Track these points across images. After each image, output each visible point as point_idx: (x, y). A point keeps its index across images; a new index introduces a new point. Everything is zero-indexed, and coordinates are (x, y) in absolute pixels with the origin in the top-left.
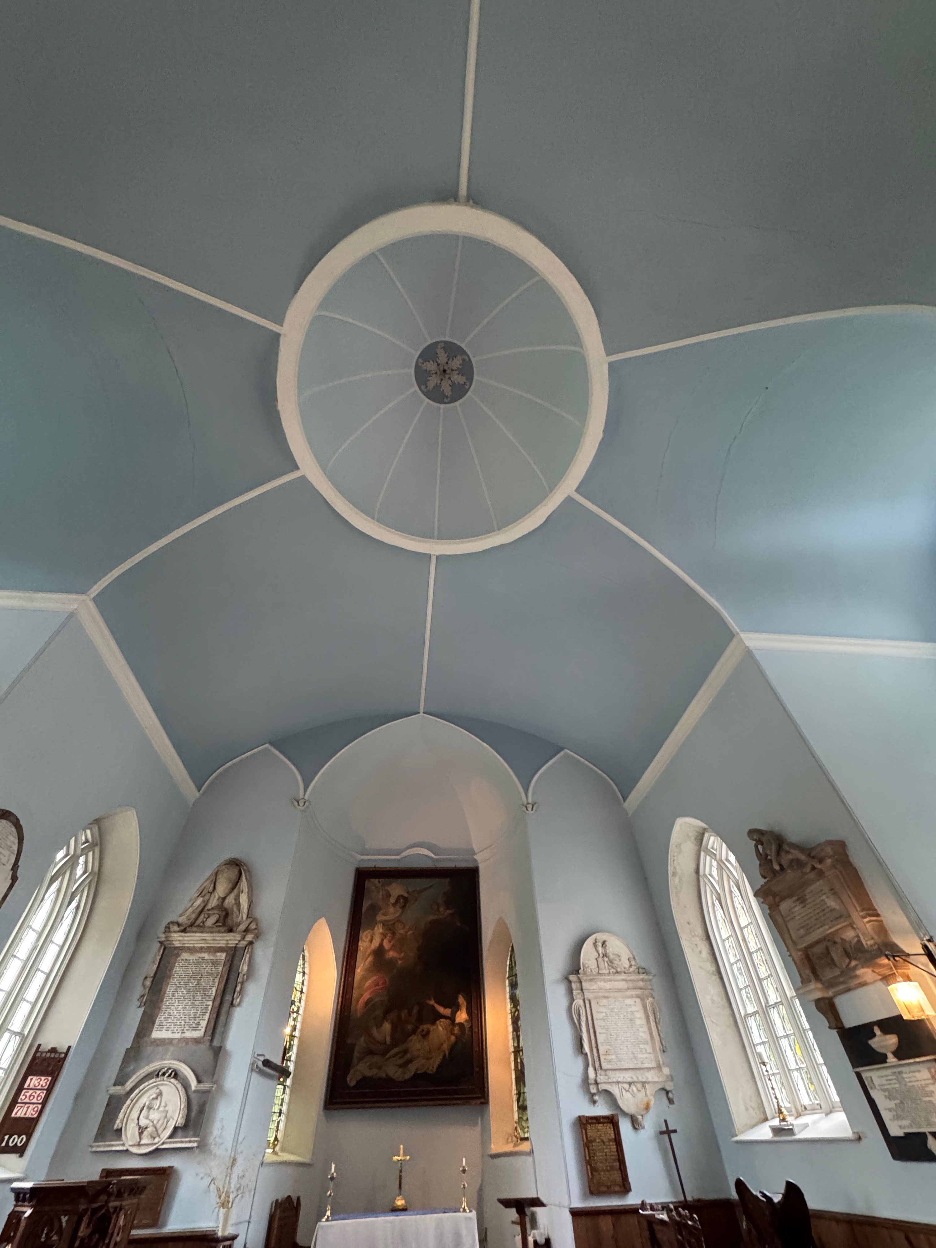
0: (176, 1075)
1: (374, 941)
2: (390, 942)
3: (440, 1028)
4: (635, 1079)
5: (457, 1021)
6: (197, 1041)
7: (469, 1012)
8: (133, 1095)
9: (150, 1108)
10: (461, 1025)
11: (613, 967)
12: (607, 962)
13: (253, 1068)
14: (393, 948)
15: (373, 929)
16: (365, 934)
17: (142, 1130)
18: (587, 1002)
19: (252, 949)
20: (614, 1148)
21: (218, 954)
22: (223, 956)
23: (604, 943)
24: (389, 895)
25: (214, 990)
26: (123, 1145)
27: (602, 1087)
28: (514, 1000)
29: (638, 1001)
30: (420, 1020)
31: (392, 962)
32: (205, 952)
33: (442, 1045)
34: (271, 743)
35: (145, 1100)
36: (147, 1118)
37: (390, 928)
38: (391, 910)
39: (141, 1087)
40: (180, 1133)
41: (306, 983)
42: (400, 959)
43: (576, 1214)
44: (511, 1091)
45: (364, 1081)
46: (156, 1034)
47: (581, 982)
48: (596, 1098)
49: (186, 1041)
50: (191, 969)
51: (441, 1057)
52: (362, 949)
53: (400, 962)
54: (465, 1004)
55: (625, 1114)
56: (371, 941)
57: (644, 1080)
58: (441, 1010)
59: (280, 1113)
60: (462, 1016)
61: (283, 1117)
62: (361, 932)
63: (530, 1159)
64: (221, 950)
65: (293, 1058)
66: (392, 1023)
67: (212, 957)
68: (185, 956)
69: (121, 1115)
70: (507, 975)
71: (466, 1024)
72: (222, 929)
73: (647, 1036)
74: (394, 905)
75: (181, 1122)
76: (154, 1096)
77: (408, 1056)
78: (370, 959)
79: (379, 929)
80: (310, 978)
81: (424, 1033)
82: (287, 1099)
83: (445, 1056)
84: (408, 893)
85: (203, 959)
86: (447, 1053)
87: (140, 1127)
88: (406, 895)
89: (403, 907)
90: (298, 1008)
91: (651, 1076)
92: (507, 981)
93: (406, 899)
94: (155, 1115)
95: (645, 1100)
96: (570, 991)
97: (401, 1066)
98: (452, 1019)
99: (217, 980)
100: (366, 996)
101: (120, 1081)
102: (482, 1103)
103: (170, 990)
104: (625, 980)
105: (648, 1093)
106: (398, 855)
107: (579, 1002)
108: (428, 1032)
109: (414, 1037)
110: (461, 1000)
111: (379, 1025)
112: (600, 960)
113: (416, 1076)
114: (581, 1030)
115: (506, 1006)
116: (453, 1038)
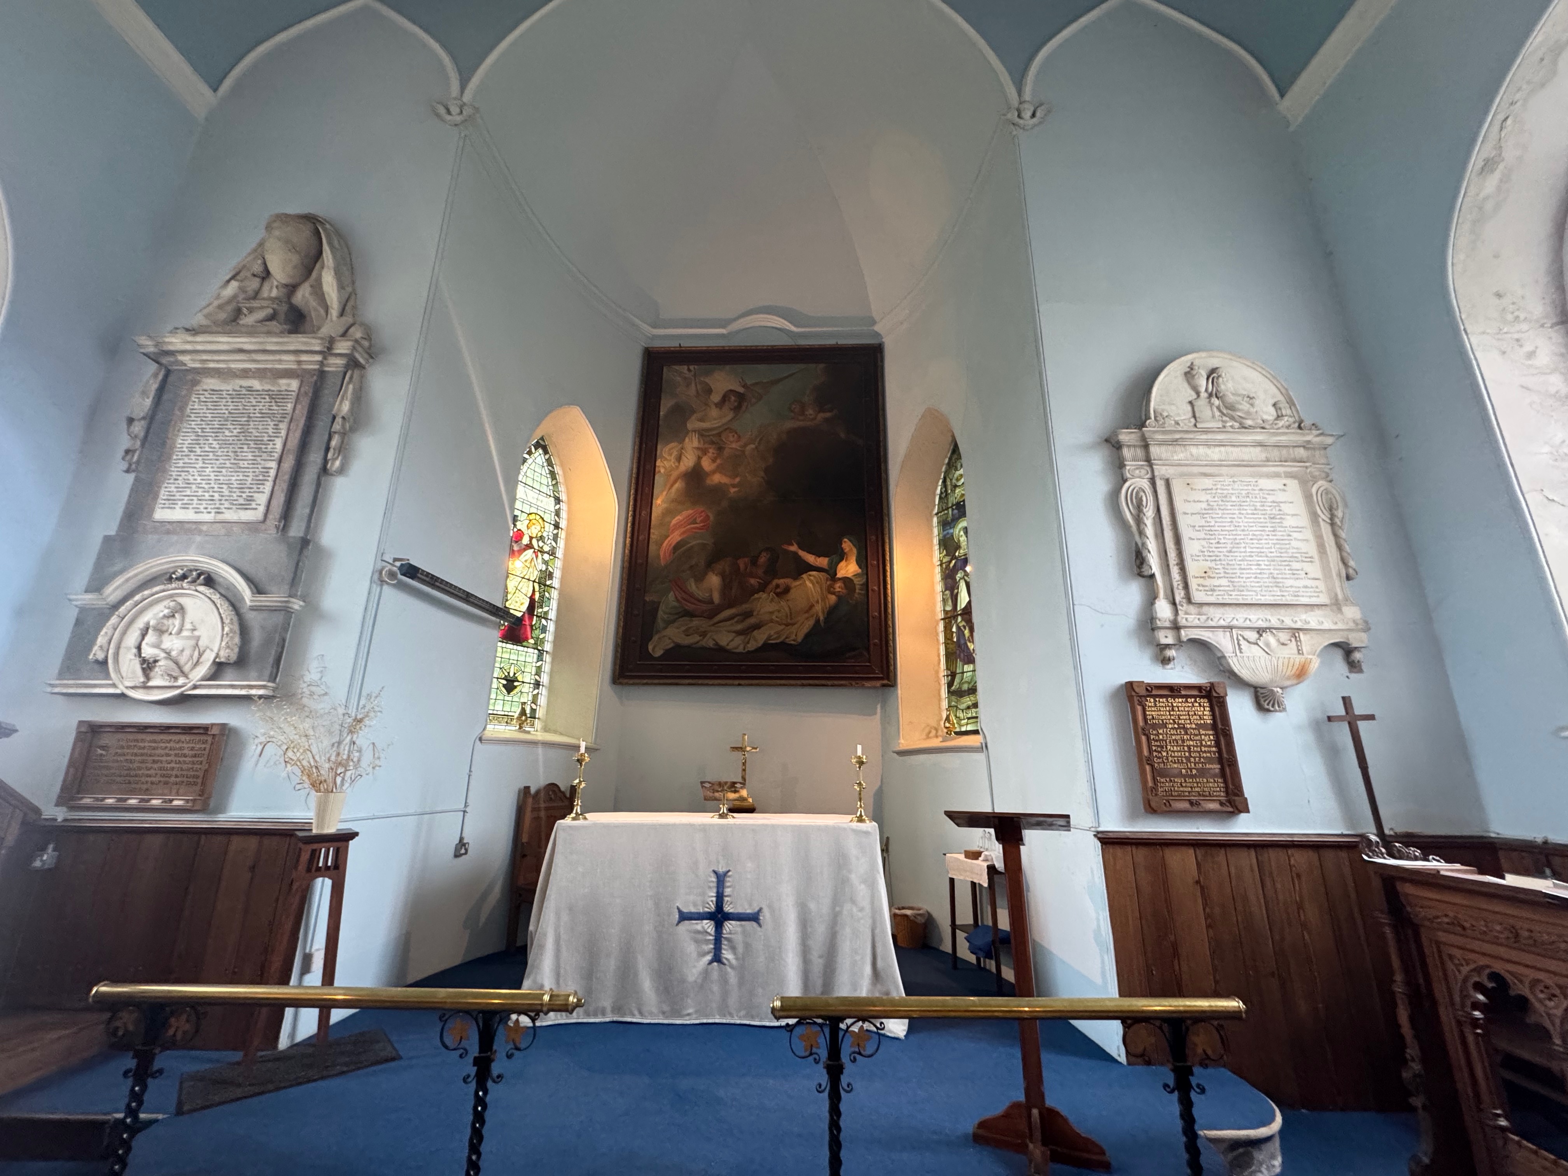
0: (210, 581)
3: (809, 584)
4: (1275, 622)
5: (839, 575)
6: (251, 527)
7: (862, 563)
8: (122, 609)
9: (161, 631)
10: (846, 580)
11: (1233, 418)
12: (1218, 408)
13: (381, 578)
14: (719, 469)
16: (667, 449)
17: (148, 666)
18: (1160, 484)
19: (362, 377)
20: (1208, 738)
21: (283, 382)
22: (294, 384)
23: (1212, 373)
24: (709, 391)
25: (279, 444)
26: (114, 685)
27: (1185, 634)
29: (1293, 484)
31: (718, 491)
32: (254, 378)
33: (812, 606)
35: (150, 617)
36: (157, 646)
37: (713, 440)
38: (714, 412)
39: (137, 597)
40: (228, 672)
41: (564, 514)
42: (734, 486)
43: (1108, 841)
45: (676, 652)
46: (161, 514)
47: (1146, 447)
48: (1171, 653)
49: (226, 526)
50: (226, 407)
51: (811, 622)
52: (662, 471)
53: (733, 490)
54: (855, 551)
55: (1240, 682)
56: (679, 459)
57: (1298, 625)
58: (811, 559)
59: (537, 685)
60: (849, 568)
61: (543, 691)
62: (659, 447)
64: (288, 374)
65: (552, 615)
67: (267, 387)
68: (210, 383)
69: (103, 640)
70: (936, 510)
71: (858, 582)
72: (274, 329)
73: (1311, 549)
74: (720, 405)
75: (227, 655)
76: (166, 611)
77: (752, 621)
78: (679, 485)
79: (692, 443)
80: (569, 507)
81: (778, 590)
82: (547, 668)
83: (818, 621)
84: (744, 386)
85: (250, 389)
86: (822, 618)
87: (144, 661)
88: (741, 390)
89: (737, 409)
91: (1313, 619)
92: (935, 520)
93: (741, 397)
94: (172, 643)
95: (1298, 659)
97: (739, 633)
98: (831, 572)
99: (283, 426)
100: (675, 537)
101: (96, 585)
103: (183, 441)
104: (1261, 445)
105: (1305, 648)
106: (724, 327)
107: (1138, 481)
108: (787, 590)
109: (763, 595)
110: (847, 545)
111: (700, 578)
112: (1202, 404)
113: (766, 647)
114: (1141, 533)
115: (932, 557)
116: (833, 599)
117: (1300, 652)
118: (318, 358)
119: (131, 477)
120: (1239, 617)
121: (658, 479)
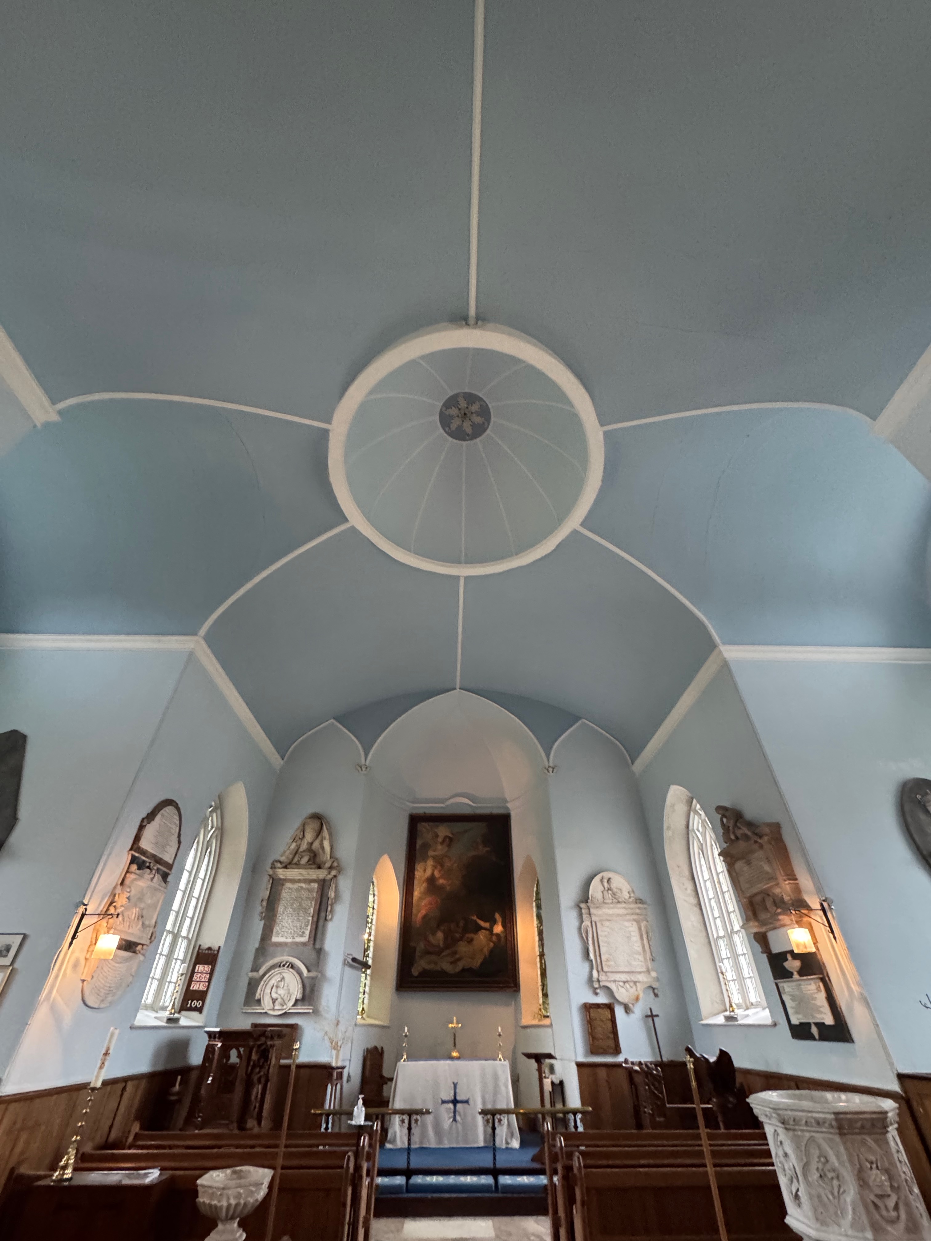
0: (292, 966)
1: (427, 871)
2: (439, 872)
3: (481, 937)
4: (629, 979)
5: (494, 932)
6: (304, 944)
7: (504, 926)
8: (265, 978)
9: (277, 987)
10: (498, 935)
11: (615, 898)
12: (611, 894)
13: (345, 963)
14: (441, 877)
15: (426, 862)
16: (419, 866)
17: (274, 1001)
18: (593, 924)
19: (336, 880)
20: (609, 1025)
21: (312, 884)
22: (315, 885)
23: (609, 880)
24: (437, 836)
25: (312, 910)
26: (263, 1009)
27: (602, 984)
28: (539, 917)
29: (635, 923)
30: (465, 930)
31: (441, 888)
32: (303, 883)
33: (483, 949)
34: (334, 718)
35: (273, 982)
36: (276, 993)
37: (439, 862)
38: (439, 847)
39: (270, 973)
40: (299, 1003)
41: (376, 902)
42: (448, 885)
43: (579, 1065)
44: (537, 983)
45: (424, 973)
46: (275, 939)
47: (589, 909)
48: (598, 991)
49: (296, 944)
50: (294, 895)
51: (482, 958)
52: (417, 877)
53: (448, 888)
54: (501, 919)
55: (619, 1002)
56: (425, 871)
57: (636, 980)
58: (482, 923)
59: (364, 992)
60: (498, 929)
61: (366, 996)
62: (416, 865)
63: (549, 1030)
64: (313, 881)
65: (371, 955)
66: (444, 932)
67: (308, 886)
68: (288, 885)
69: (259, 991)
70: (534, 899)
71: (502, 935)
72: (313, 866)
73: (640, 949)
74: (442, 843)
75: (299, 996)
76: (279, 979)
77: (457, 956)
78: (425, 885)
79: (430, 863)
80: (379, 897)
81: (468, 940)
82: (368, 983)
83: (486, 956)
84: (453, 834)
85: (302, 887)
87: (273, 999)
88: (451, 836)
89: (449, 845)
90: (372, 920)
91: (642, 978)
92: (534, 904)
93: (451, 839)
94: (281, 992)
95: (636, 993)
96: (581, 915)
97: (451, 963)
98: (491, 930)
99: (313, 903)
100: (423, 912)
101: (255, 969)
102: (515, 991)
103: (281, 909)
105: (638, 989)
106: (443, 803)
107: (587, 923)
108: (472, 940)
109: (461, 943)
110: (497, 916)
111: (434, 934)
112: (605, 893)
113: (463, 970)
114: (588, 944)
115: (533, 922)
116: (492, 944)
117: (637, 990)
119: (262, 923)
120: (617, 977)
121: (416, 882)
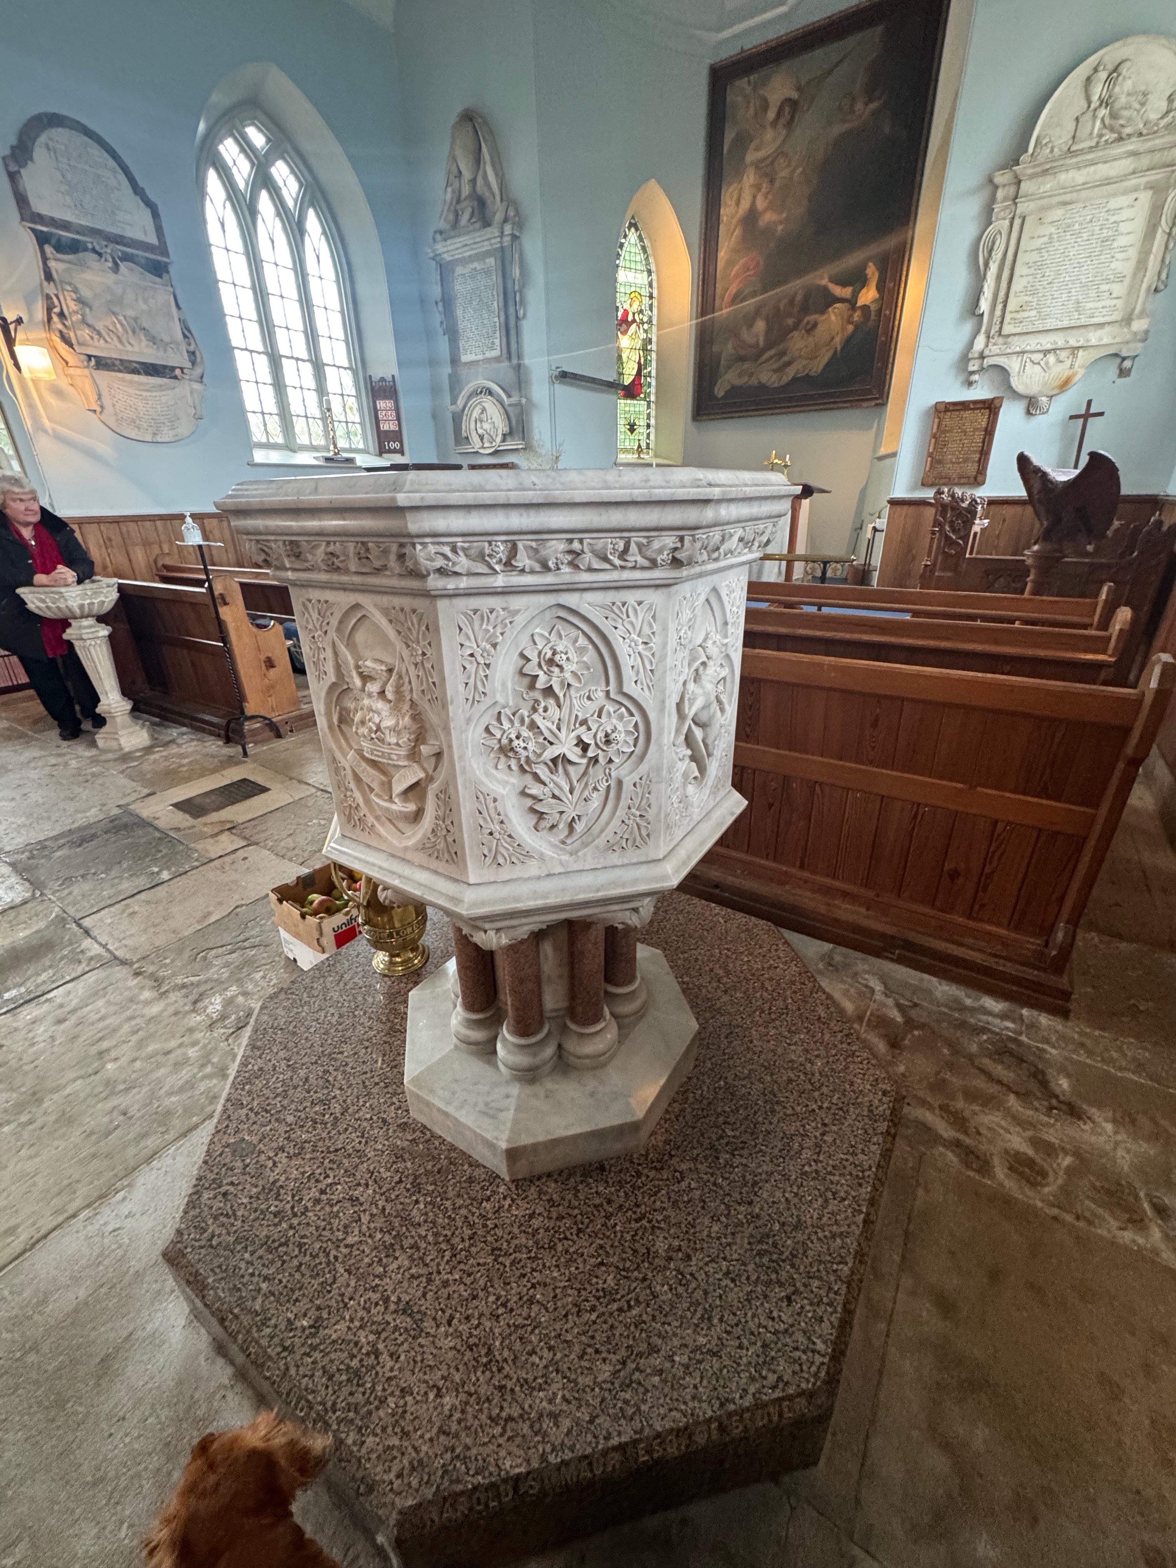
0: (490, 393)
1: (742, 201)
3: (833, 318)
5: (859, 304)
6: (497, 360)
7: (880, 288)
8: (466, 412)
9: (481, 421)
10: (865, 308)
11: (1113, 129)
12: (1104, 117)
13: (552, 380)
14: (770, 206)
15: (740, 182)
16: (728, 192)
17: (481, 438)
18: (1017, 222)
20: (979, 437)
21: (487, 260)
22: (492, 261)
23: (1115, 71)
24: (766, 106)
25: (495, 304)
26: (474, 448)
27: (991, 361)
29: (1146, 196)
31: (767, 231)
32: (475, 261)
33: (833, 338)
35: (476, 414)
36: (482, 428)
38: (769, 134)
39: (469, 404)
40: (508, 438)
41: (655, 284)
42: (781, 223)
43: (896, 503)
45: (733, 391)
46: (463, 358)
47: (1018, 182)
48: (975, 377)
49: (488, 360)
50: (469, 285)
51: (830, 354)
52: (725, 219)
54: (877, 275)
55: (1016, 395)
56: (738, 203)
57: (1082, 343)
58: (837, 290)
59: (648, 426)
60: (868, 295)
61: (652, 430)
62: (723, 191)
64: (488, 254)
65: (654, 373)
67: (482, 266)
68: (459, 270)
71: (873, 307)
72: (477, 225)
73: (1129, 266)
74: (774, 123)
75: (506, 430)
76: (480, 410)
77: (786, 359)
78: (737, 232)
79: (750, 178)
80: (658, 276)
81: (809, 327)
82: (653, 413)
83: (835, 352)
84: (799, 88)
85: (476, 270)
86: (839, 349)
87: (479, 435)
88: (795, 95)
89: (789, 124)
91: (1099, 336)
93: (794, 106)
94: (486, 426)
95: (1067, 374)
96: (990, 205)
97: (776, 371)
98: (852, 302)
99: (495, 293)
100: (734, 288)
101: (454, 402)
102: (877, 405)
103: (459, 312)
105: (1078, 362)
107: (1001, 224)
108: (815, 325)
109: (796, 334)
110: (871, 270)
112: (1087, 117)
113: (795, 380)
114: (985, 277)
116: (850, 328)
117: (1072, 367)
118: (498, 239)
119: (447, 338)
120: (1031, 343)
121: (722, 229)
